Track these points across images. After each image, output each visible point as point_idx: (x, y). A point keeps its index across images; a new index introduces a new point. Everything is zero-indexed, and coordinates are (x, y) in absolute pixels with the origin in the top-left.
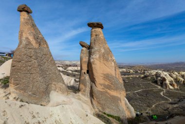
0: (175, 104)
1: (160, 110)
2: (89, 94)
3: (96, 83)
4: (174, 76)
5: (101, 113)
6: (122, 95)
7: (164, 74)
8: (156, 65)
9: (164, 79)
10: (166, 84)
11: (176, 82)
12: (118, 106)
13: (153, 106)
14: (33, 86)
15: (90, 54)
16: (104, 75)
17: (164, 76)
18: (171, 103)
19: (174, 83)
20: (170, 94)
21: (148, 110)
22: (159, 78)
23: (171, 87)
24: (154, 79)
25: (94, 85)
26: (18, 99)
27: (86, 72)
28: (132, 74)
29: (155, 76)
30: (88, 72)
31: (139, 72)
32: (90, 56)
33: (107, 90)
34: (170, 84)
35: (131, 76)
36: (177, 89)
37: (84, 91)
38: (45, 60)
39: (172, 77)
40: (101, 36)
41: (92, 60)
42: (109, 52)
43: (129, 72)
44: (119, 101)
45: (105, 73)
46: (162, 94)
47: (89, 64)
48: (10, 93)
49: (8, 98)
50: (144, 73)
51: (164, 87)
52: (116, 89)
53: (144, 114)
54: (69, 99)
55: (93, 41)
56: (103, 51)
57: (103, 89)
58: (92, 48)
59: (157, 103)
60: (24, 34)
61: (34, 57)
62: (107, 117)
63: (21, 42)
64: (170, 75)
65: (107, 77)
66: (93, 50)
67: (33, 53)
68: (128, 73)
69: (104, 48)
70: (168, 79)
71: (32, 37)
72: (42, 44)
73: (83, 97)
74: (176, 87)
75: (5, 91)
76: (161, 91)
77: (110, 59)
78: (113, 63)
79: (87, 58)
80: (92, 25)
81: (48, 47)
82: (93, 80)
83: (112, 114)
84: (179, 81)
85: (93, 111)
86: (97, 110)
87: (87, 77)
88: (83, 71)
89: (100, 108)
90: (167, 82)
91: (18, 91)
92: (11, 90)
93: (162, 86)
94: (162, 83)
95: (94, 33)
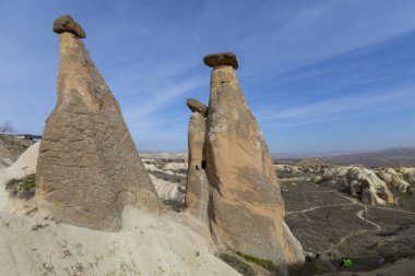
0: (390, 235)
1: (357, 248)
2: (205, 213)
3: (220, 187)
4: (388, 176)
5: (230, 254)
6: (276, 214)
7: (365, 173)
9: (365, 184)
10: (369, 195)
11: (391, 190)
12: (267, 239)
13: (343, 240)
14: (85, 193)
15: (209, 124)
16: (239, 169)
17: (365, 177)
18: (381, 235)
19: (387, 191)
20: (377, 214)
21: (332, 248)
22: (355, 182)
23: (380, 201)
24: (343, 185)
25: (216, 192)
27: (200, 165)
28: (297, 175)
29: (345, 179)
30: (204, 165)
31: (311, 170)
32: (208, 130)
33: (245, 202)
34: (379, 194)
35: (296, 179)
36: (394, 205)
37: (196, 208)
38: (112, 139)
39: (382, 179)
40: (233, 84)
41: (212, 138)
42: (249, 120)
43: (291, 172)
44: (271, 228)
45: (241, 165)
46: (360, 214)
47: (207, 148)
48: (36, 209)
50: (322, 172)
51: (366, 200)
52: (265, 200)
53: (325, 258)
54: (162, 224)
55: (215, 96)
56: (236, 116)
57: (236, 200)
58: (213, 111)
59: (351, 234)
60: (66, 82)
61: (87, 131)
62: (244, 260)
63: (60, 100)
64: (378, 175)
65: (245, 173)
66: (214, 116)
67: (86, 122)
68: (289, 174)
69: (239, 111)
70: (375, 184)
71: (84, 88)
72: (106, 103)
73: (194, 219)
74: (391, 200)
75: (27, 203)
76: (358, 208)
77: (252, 133)
78: (258, 144)
79: (203, 134)
80: (213, 61)
81: (119, 112)
82: (214, 182)
83: (254, 255)
84: (397, 188)
85: (215, 249)
86: (222, 246)
87: (202, 176)
88: (194, 164)
89: (230, 243)
90: (373, 190)
91: (53, 205)
92: (39, 203)
93: (360, 199)
94: (360, 193)
95: (217, 79)
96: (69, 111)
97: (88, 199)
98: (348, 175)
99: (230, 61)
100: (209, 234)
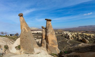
0: (72, 46)
1: (67, 49)
4: (72, 34)
7: (69, 34)
8: (66, 29)
9: (69, 36)
11: (73, 37)
12: (56, 51)
13: (65, 47)
14: (29, 47)
16: (52, 40)
17: (69, 35)
18: (71, 46)
19: (72, 37)
20: (71, 42)
21: (63, 49)
22: (67, 36)
23: (71, 39)
24: (65, 36)
25: (48, 44)
26: (24, 53)
27: (44, 39)
30: (45, 39)
34: (71, 38)
35: (57, 35)
36: (73, 40)
37: (44, 46)
39: (72, 35)
40: (51, 25)
41: (47, 35)
46: (68, 42)
49: (21, 53)
50: (62, 33)
52: (55, 45)
53: (63, 51)
55: (47, 27)
56: (51, 31)
57: (51, 45)
60: (22, 27)
63: (22, 31)
65: (53, 41)
66: (48, 31)
70: (70, 36)
71: (26, 28)
73: (44, 48)
74: (73, 39)
75: (20, 50)
76: (67, 41)
79: (45, 33)
82: (47, 42)
86: (49, 53)
87: (45, 41)
90: (70, 37)
91: (24, 50)
92: (22, 50)
93: (68, 39)
94: (68, 38)
95: (48, 24)
96: (24, 33)
97: (29, 49)
98: (66, 34)
99: (50, 21)
100: (47, 51)
